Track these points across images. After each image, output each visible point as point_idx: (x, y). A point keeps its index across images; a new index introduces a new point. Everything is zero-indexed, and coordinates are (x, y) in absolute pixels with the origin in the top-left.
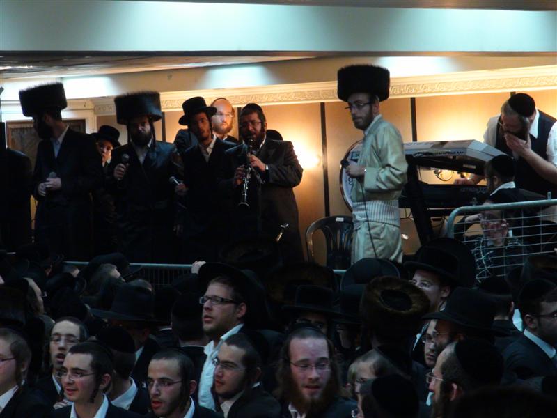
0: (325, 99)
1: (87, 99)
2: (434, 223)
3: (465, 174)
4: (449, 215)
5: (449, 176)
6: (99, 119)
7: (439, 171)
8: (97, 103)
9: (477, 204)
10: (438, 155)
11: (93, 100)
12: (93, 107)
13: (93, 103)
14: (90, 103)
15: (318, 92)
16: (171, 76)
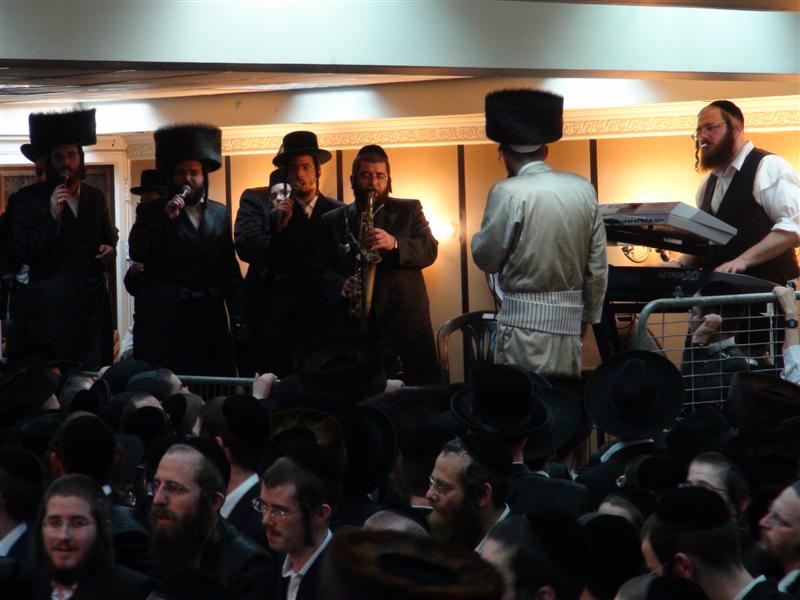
0: (464, 140)
1: (117, 135)
2: (619, 323)
3: (667, 253)
4: (639, 312)
5: (644, 256)
6: (134, 164)
7: (630, 248)
8: (131, 141)
9: (682, 297)
10: (627, 224)
11: (126, 136)
12: (125, 148)
13: (126, 141)
14: (122, 141)
15: (453, 130)
16: (240, 103)
